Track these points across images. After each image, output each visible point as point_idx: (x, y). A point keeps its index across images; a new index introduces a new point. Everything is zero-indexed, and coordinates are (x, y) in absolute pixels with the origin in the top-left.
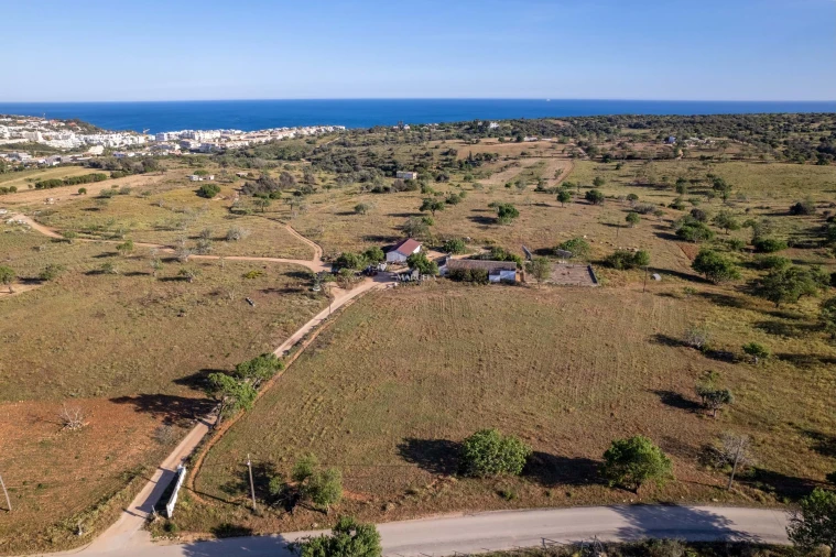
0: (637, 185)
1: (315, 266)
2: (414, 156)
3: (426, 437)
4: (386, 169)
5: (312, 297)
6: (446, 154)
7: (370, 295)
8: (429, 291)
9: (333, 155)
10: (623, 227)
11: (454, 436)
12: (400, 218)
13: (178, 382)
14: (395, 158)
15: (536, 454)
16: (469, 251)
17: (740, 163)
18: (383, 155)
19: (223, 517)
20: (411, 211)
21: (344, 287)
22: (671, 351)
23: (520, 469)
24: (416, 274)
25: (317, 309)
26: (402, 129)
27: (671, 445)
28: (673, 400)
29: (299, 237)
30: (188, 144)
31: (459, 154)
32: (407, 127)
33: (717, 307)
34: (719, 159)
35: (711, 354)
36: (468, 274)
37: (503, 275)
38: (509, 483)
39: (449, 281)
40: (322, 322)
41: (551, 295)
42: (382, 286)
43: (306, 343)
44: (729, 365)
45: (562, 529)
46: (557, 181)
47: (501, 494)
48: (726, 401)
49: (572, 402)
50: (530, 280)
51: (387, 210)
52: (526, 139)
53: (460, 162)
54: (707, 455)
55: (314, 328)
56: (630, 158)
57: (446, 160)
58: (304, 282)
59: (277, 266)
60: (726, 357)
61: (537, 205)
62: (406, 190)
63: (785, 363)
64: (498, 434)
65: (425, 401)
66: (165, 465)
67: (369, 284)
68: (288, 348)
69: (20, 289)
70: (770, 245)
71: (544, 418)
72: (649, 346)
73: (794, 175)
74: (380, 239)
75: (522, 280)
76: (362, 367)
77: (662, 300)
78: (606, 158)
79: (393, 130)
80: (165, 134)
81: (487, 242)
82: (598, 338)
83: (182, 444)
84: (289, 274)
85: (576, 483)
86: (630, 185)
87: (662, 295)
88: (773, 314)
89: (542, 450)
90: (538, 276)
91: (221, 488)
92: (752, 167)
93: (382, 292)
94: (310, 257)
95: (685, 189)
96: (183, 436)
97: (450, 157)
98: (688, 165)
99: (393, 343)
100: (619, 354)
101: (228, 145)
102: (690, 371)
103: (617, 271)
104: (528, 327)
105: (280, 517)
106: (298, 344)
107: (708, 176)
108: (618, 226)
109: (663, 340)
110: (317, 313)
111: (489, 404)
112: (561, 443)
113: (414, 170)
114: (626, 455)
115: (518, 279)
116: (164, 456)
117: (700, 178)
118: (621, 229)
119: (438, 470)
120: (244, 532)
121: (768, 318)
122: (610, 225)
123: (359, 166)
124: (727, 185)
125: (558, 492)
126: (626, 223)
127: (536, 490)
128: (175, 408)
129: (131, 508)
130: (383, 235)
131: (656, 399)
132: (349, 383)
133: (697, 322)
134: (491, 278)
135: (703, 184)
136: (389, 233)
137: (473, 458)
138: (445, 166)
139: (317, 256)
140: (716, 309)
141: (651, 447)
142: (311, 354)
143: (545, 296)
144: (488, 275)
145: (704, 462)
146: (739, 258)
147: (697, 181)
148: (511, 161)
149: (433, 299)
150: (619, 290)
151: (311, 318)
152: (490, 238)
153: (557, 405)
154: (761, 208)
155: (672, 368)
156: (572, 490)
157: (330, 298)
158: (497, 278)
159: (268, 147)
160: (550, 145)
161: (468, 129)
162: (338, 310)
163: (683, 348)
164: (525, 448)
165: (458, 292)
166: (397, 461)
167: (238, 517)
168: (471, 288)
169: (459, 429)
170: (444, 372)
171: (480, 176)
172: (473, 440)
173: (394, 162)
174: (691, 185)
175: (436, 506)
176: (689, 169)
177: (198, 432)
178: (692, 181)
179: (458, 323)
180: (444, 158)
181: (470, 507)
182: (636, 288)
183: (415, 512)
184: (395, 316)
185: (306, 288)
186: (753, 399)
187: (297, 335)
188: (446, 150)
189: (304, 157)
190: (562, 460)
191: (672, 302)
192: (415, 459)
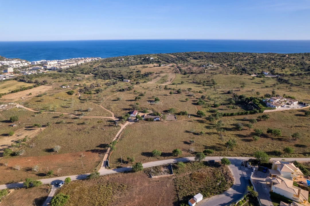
0: (193, 83)
1: (113, 118)
2: (128, 73)
3: (145, 152)
4: (119, 78)
5: (117, 127)
6: (138, 72)
7: (129, 125)
8: (141, 124)
9: (101, 72)
10: (185, 101)
11: (150, 151)
12: (130, 102)
13: (98, 147)
14: (121, 74)
15: (163, 153)
16: (149, 112)
17: (221, 75)
18: (118, 73)
19: (117, 166)
20: (132, 99)
21: (122, 124)
22: (188, 134)
23: (160, 155)
24: (138, 120)
25: (119, 130)
26: (121, 60)
27: (184, 150)
28: (186, 143)
29: (106, 110)
30: (46, 67)
31: (141, 72)
32: (123, 59)
33: (199, 123)
34: (216, 73)
35: (195, 134)
36: (149, 119)
37: (157, 119)
38: (159, 157)
39: (145, 121)
40: (121, 132)
41: (167, 123)
42: (131, 123)
43: (119, 137)
44: (197, 136)
45: (167, 162)
46: (171, 82)
47: (158, 159)
48: (193, 142)
49: (169, 145)
50: (162, 120)
51: (126, 99)
52: (162, 65)
53: (142, 75)
54: (189, 151)
55: (120, 134)
56: (192, 73)
57: (138, 74)
58: (113, 123)
59: (105, 119)
60: (197, 134)
61: (164, 95)
62: (129, 90)
63: (207, 134)
64: (157, 150)
65: (144, 146)
66: (104, 160)
67: (128, 123)
68: (116, 139)
69: (43, 129)
70: (216, 106)
71: (164, 147)
72: (184, 133)
73: (234, 79)
74: (126, 109)
75: (161, 120)
76: (132, 141)
77: (189, 123)
78: (185, 74)
79: (119, 60)
80: (36, 62)
81: (153, 109)
82: (175, 132)
83: (105, 157)
84: (108, 121)
85: (169, 156)
86: (191, 83)
87: (189, 121)
88: (209, 124)
89: (163, 152)
90: (164, 119)
91: (115, 162)
92: (224, 76)
93: (131, 125)
94: (112, 116)
95: (205, 84)
96: (104, 156)
97: (139, 73)
98: (207, 76)
99: (136, 136)
100: (178, 135)
101: (62, 67)
102: (190, 137)
103: (181, 116)
104: (162, 131)
105: (126, 165)
106: (118, 138)
107: (212, 80)
108: (184, 101)
109: (187, 132)
110: (119, 131)
111: (155, 146)
112: (167, 151)
113: (129, 79)
114: (175, 151)
115: (160, 120)
116: (103, 159)
117: (210, 80)
118: (184, 102)
119: (148, 157)
120: (121, 167)
121: (208, 125)
122: (182, 101)
123: (111, 77)
124: (216, 83)
125: (166, 158)
126: (186, 101)
127: (163, 158)
128: (100, 151)
129: (102, 166)
130: (127, 108)
131: (183, 143)
132: (130, 144)
133: (194, 127)
134: (154, 120)
135: (210, 82)
136: (128, 107)
137: (153, 154)
138: (138, 76)
139: (113, 115)
140: (199, 124)
141: (179, 150)
142: (121, 139)
143: (165, 123)
144: (153, 119)
145: (188, 152)
146: (209, 109)
147: (209, 81)
148: (158, 74)
149: (142, 126)
150: (181, 121)
151: (118, 132)
152: (153, 108)
153: (166, 145)
154: (222, 91)
155: (187, 137)
156: (168, 157)
157: (120, 127)
158: (155, 120)
159: (77, 68)
160: (169, 67)
161: (143, 60)
162: (123, 130)
163: (190, 133)
164: (161, 152)
165: (147, 123)
166: (141, 156)
167: (119, 165)
168: (150, 123)
169: (151, 150)
170: (147, 141)
171: (149, 80)
172: (153, 151)
173: (121, 75)
174: (207, 82)
175: (148, 161)
176: (208, 77)
177: (106, 155)
178: (208, 81)
179: (148, 131)
180: (137, 73)
181: (153, 161)
182: (184, 120)
183: (145, 162)
184: (135, 130)
185: (114, 125)
186: (199, 141)
187: (117, 136)
188: (138, 70)
189: (91, 72)
190: (167, 153)
191: (191, 123)
192: (144, 155)
